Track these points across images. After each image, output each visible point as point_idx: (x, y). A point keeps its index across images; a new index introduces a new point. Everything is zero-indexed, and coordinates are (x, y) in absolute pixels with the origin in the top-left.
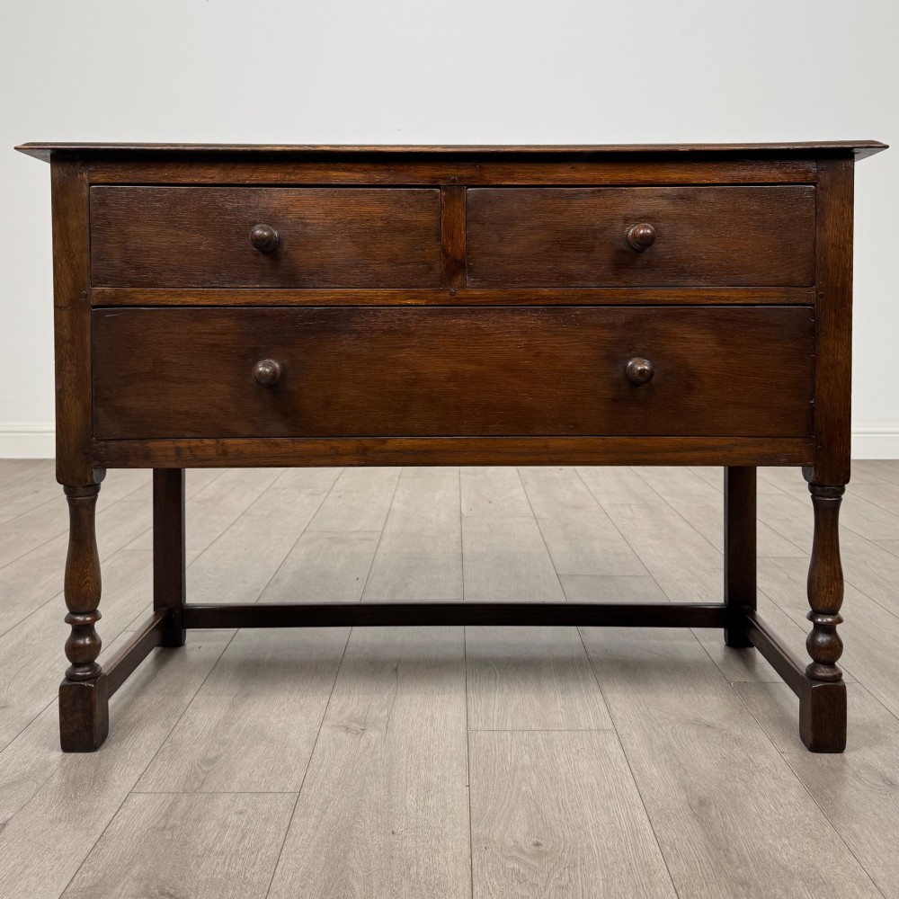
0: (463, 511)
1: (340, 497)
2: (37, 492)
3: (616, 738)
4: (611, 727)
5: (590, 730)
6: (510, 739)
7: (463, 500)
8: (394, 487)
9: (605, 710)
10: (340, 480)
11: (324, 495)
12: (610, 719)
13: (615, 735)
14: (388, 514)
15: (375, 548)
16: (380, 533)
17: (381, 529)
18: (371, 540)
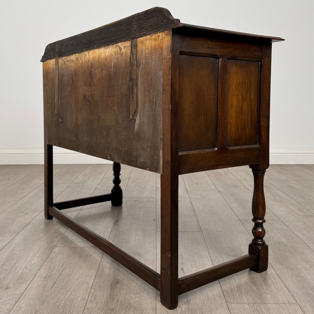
0: (187, 188)
1: (134, 181)
2: (9, 179)
3: (299, 308)
4: (294, 301)
5: (285, 303)
6: (248, 308)
7: (185, 183)
8: (155, 177)
9: (287, 292)
10: (132, 174)
11: (127, 181)
12: (292, 297)
13: (298, 306)
14: (156, 189)
15: (155, 205)
16: (155, 198)
17: (155, 197)
18: (152, 202)
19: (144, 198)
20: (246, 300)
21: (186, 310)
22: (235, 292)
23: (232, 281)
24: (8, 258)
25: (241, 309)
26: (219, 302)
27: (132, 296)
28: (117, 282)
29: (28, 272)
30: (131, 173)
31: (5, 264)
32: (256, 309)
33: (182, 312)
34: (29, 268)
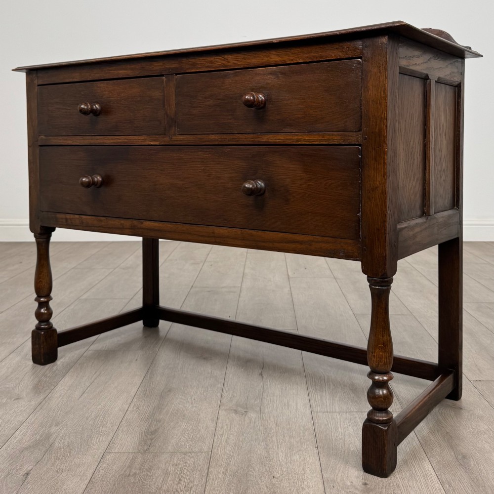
0: (290, 274)
1: (211, 265)
6: (339, 417)
8: (244, 259)
10: (210, 255)
11: (202, 264)
12: (399, 405)
14: (243, 276)
15: (238, 297)
16: (240, 288)
17: (240, 285)
18: (235, 292)
19: (223, 287)
20: (338, 408)
21: (256, 420)
22: (326, 399)
23: (325, 388)
24: (19, 364)
25: (329, 418)
26: (302, 410)
27: (188, 405)
28: (170, 391)
29: (47, 380)
30: (208, 254)
31: (15, 371)
32: (348, 418)
33: (251, 423)
34: (48, 375)
